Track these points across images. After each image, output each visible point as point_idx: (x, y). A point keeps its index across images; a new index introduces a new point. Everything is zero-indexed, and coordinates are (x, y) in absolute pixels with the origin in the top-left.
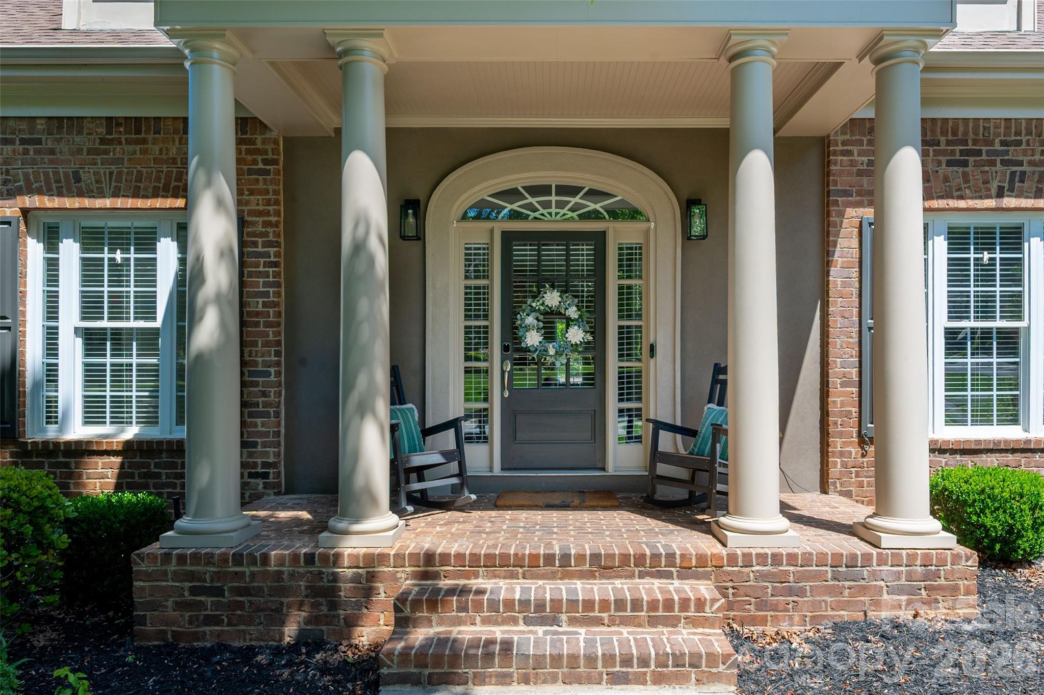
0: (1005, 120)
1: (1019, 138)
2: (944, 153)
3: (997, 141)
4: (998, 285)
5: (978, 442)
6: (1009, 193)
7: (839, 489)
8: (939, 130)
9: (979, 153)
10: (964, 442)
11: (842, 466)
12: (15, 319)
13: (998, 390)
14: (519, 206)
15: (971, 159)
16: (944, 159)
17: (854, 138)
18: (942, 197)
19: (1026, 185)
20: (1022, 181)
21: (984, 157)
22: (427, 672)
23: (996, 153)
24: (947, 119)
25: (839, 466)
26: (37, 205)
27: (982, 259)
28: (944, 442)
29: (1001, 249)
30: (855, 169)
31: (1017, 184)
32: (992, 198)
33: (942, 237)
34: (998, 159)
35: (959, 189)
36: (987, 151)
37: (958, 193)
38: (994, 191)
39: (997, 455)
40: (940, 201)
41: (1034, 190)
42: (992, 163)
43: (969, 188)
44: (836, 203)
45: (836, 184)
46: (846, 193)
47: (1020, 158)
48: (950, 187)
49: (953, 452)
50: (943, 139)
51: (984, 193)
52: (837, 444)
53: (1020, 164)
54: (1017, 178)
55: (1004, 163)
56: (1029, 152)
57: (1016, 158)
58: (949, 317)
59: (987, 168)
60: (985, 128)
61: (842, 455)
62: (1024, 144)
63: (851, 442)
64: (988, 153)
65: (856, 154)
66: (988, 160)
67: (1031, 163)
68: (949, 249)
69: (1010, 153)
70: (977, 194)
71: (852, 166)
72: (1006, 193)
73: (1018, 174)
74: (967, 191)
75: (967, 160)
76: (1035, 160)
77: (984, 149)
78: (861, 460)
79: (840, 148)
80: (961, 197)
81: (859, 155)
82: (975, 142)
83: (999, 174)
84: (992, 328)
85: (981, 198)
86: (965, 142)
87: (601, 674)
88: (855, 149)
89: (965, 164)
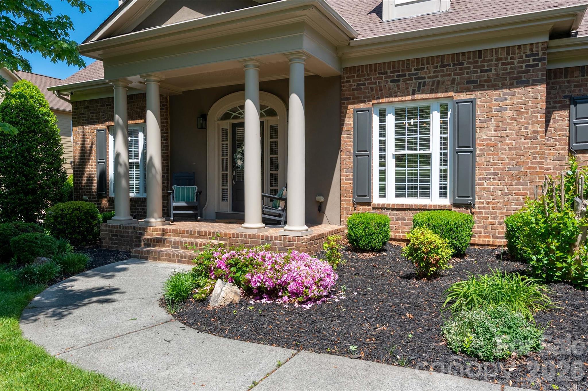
0: (417, 59)
1: (423, 66)
2: (389, 77)
3: (413, 69)
4: (418, 134)
5: (402, 205)
6: (418, 92)
7: (345, 223)
8: (387, 67)
9: (405, 75)
10: (396, 205)
11: (346, 214)
12: (106, 160)
13: (420, 182)
14: (237, 114)
15: (401, 79)
16: (389, 80)
17: (351, 75)
18: (387, 97)
19: (426, 88)
20: (424, 86)
21: (407, 77)
22: (140, 255)
23: (413, 75)
24: (390, 62)
25: (345, 214)
26: (110, 125)
27: (410, 122)
28: (387, 205)
29: (420, 117)
30: (352, 88)
31: (422, 88)
32: (410, 95)
33: (392, 114)
34: (414, 77)
35: (395, 93)
36: (408, 74)
37: (395, 94)
38: (411, 92)
39: (412, 211)
40: (387, 99)
41: (430, 90)
42: (411, 79)
43: (400, 92)
44: (344, 103)
45: (344, 95)
46: (348, 99)
47: (424, 76)
48: (391, 92)
49: (393, 209)
50: (389, 71)
51: (406, 93)
52: (345, 204)
53: (424, 78)
54: (422, 85)
55: (416, 79)
56: (428, 73)
57: (422, 76)
58: (396, 150)
59: (408, 82)
60: (407, 64)
61: (346, 209)
62: (426, 68)
63: (350, 204)
64: (409, 75)
65: (352, 82)
66: (409, 78)
67: (429, 77)
68: (396, 119)
69: (419, 74)
70: (403, 94)
71: (350, 87)
72: (416, 92)
73: (422, 83)
74: (399, 93)
75: (400, 79)
76: (431, 76)
77: (407, 73)
78: (354, 211)
79: (345, 80)
80: (396, 96)
81: (353, 82)
82: (403, 71)
83: (413, 84)
84: (417, 154)
85: (405, 96)
86: (398, 71)
87: (175, 260)
88: (351, 80)
89: (399, 81)
